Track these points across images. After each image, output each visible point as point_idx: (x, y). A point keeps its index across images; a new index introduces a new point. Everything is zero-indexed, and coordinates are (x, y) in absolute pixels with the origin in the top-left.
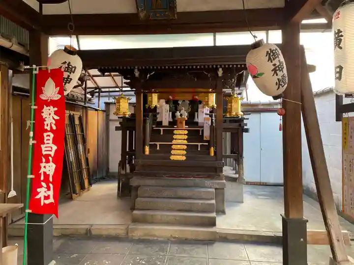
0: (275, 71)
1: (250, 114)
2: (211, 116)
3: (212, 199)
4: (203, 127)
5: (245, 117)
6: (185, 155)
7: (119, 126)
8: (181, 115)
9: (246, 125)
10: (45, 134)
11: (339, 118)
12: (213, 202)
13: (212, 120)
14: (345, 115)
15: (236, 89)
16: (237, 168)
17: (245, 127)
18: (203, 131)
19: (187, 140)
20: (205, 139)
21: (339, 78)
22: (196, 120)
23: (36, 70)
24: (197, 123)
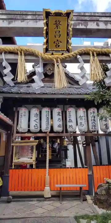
2: (58, 145)
4: (56, 149)
5: (68, 146)
9: (68, 148)
13: (59, 147)
19: (51, 153)
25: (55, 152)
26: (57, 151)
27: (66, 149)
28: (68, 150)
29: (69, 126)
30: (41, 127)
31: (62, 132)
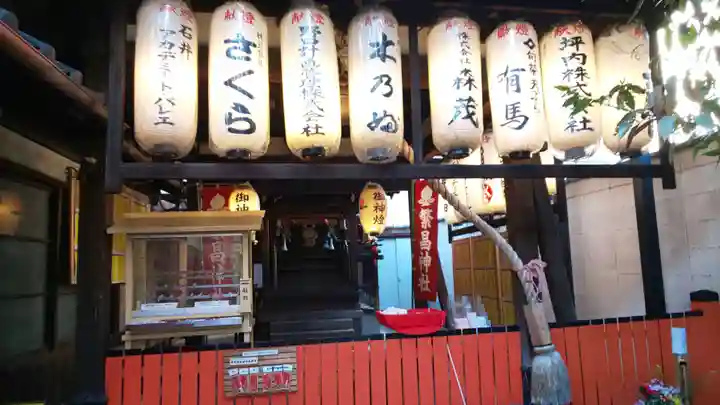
1: (382, 240)
9: (380, 252)
11: (450, 241)
14: (454, 239)
16: (372, 300)
17: (379, 254)
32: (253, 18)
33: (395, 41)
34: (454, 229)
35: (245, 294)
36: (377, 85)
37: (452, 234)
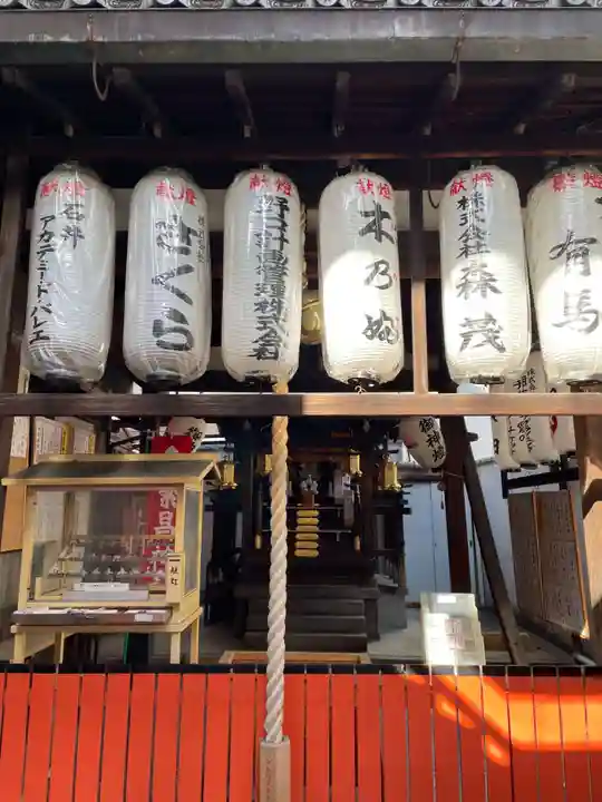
0: (430, 442)
1: (410, 486)
2: (353, 488)
3: (361, 614)
4: (342, 506)
5: (405, 490)
6: (317, 549)
7: (211, 504)
8: (309, 487)
9: (406, 502)
10: (161, 514)
11: (505, 495)
12: (363, 617)
13: (356, 495)
14: (510, 492)
15: (391, 441)
16: (396, 574)
17: (405, 506)
18: (342, 511)
19: (318, 525)
20: (346, 523)
21: (497, 452)
22: (331, 494)
23: (151, 435)
24: (333, 499)
25: (340, 523)
26: (349, 515)
27: (395, 508)
28: (408, 511)
29: (468, 322)
30: (216, 339)
31: (403, 381)
32: (194, 197)
33: (391, 213)
34: (510, 476)
35: (175, 576)
36: (372, 276)
37: (507, 485)
